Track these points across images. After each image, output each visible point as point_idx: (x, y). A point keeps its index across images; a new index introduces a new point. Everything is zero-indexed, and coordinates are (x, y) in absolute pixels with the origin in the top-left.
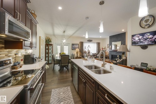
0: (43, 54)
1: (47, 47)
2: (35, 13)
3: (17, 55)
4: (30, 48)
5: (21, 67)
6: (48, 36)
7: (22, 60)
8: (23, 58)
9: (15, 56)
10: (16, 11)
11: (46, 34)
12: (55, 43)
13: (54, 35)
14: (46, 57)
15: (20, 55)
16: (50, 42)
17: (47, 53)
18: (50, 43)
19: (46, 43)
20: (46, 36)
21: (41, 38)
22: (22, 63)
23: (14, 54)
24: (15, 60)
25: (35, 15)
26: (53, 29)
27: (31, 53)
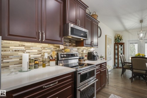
0: (110, 54)
1: (116, 47)
2: (96, 14)
3: (83, 52)
4: (90, 46)
5: (84, 61)
6: (118, 33)
7: (86, 56)
8: (86, 54)
9: (82, 52)
10: (77, 19)
11: (115, 31)
12: (128, 41)
13: (126, 30)
14: (115, 59)
15: (85, 52)
16: (120, 40)
17: (116, 54)
18: (121, 42)
19: (115, 42)
20: (116, 34)
21: (107, 36)
22: (86, 58)
23: (81, 51)
24: (82, 55)
25: (96, 15)
26: (122, 23)
27: (93, 51)
